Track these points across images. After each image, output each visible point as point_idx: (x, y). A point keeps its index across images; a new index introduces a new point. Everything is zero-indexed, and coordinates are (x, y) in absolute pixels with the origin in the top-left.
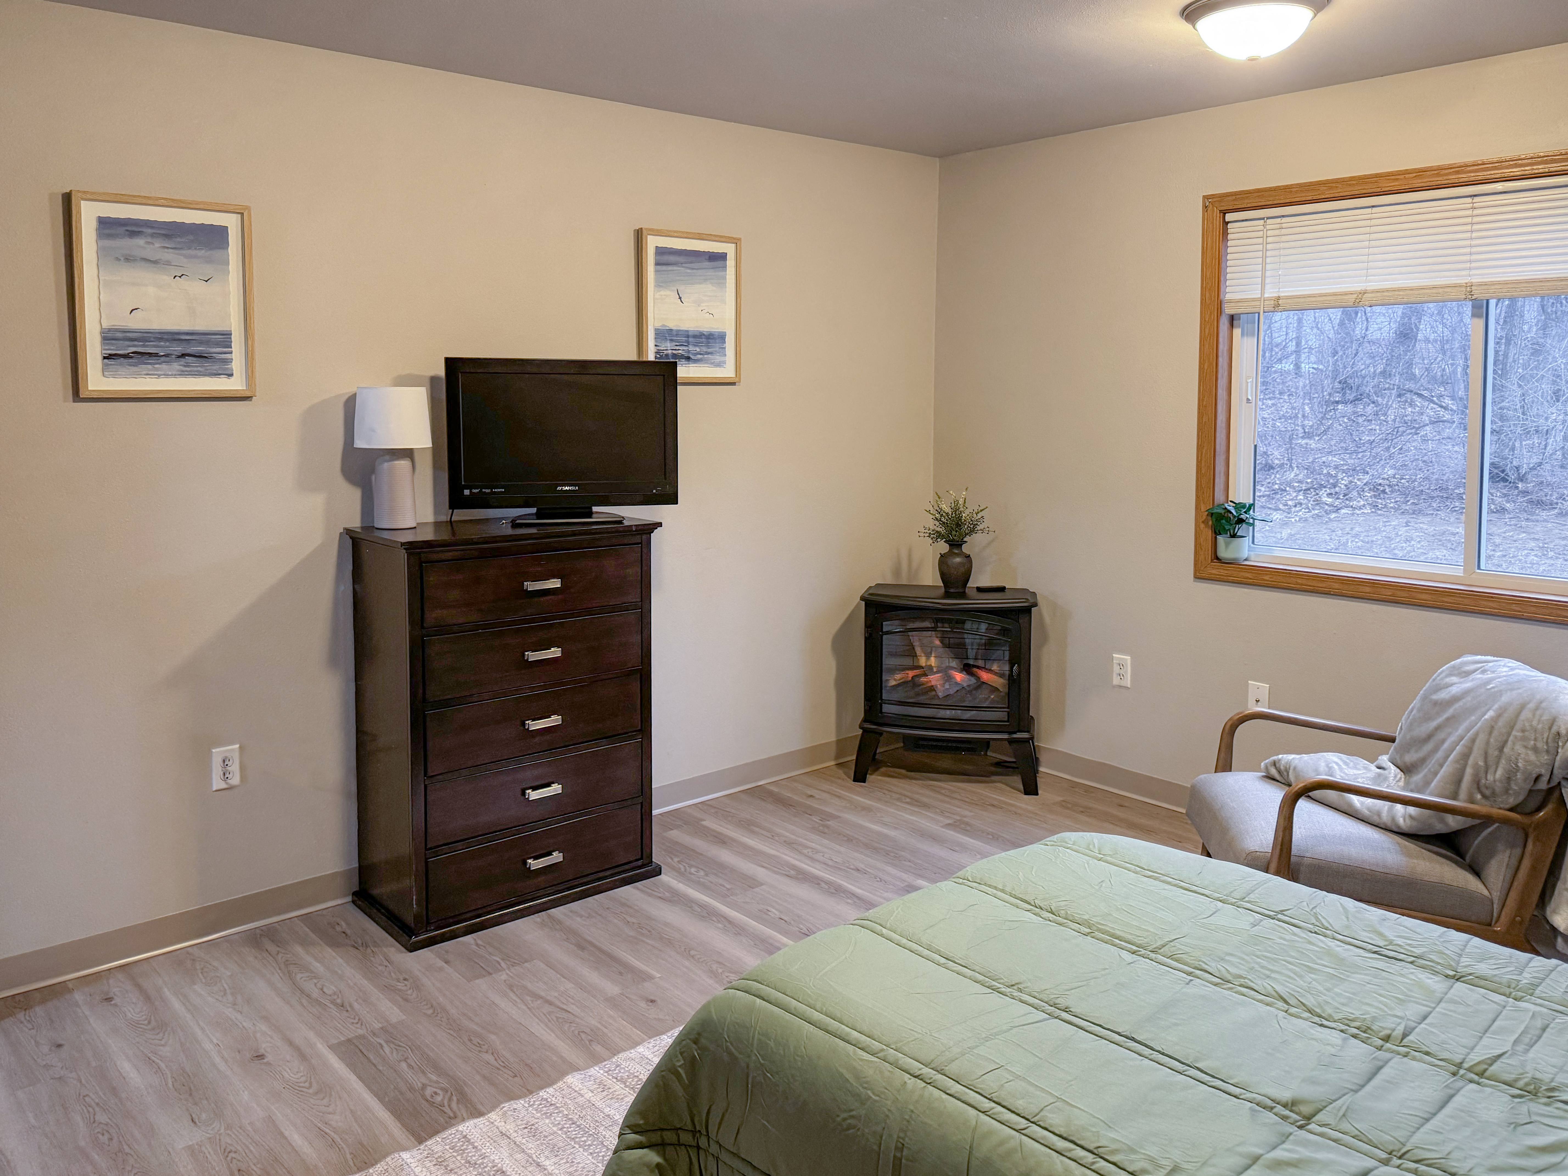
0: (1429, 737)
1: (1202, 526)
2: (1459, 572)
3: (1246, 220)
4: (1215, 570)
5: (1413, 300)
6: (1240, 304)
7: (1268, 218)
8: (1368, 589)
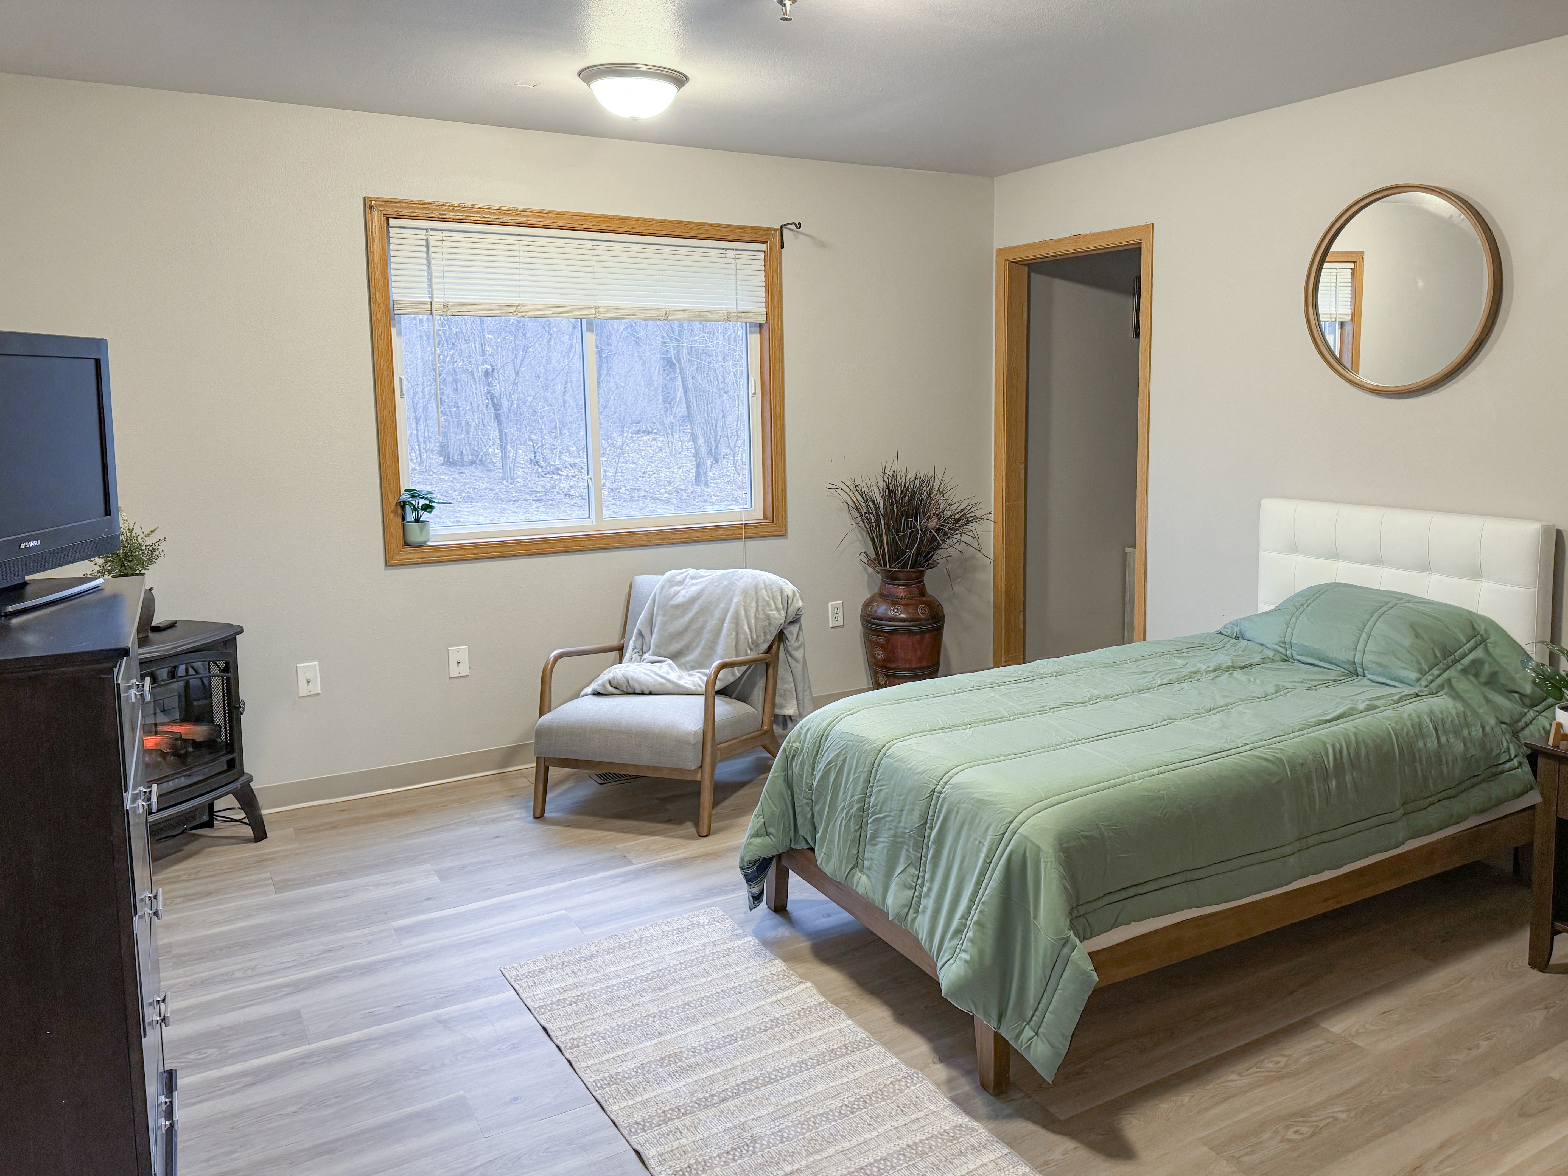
0: (686, 629)
1: (392, 516)
2: (587, 522)
3: (404, 228)
4: (409, 555)
5: (549, 315)
6: (408, 305)
7: (431, 229)
8: (546, 546)
